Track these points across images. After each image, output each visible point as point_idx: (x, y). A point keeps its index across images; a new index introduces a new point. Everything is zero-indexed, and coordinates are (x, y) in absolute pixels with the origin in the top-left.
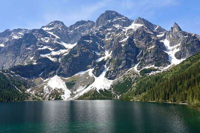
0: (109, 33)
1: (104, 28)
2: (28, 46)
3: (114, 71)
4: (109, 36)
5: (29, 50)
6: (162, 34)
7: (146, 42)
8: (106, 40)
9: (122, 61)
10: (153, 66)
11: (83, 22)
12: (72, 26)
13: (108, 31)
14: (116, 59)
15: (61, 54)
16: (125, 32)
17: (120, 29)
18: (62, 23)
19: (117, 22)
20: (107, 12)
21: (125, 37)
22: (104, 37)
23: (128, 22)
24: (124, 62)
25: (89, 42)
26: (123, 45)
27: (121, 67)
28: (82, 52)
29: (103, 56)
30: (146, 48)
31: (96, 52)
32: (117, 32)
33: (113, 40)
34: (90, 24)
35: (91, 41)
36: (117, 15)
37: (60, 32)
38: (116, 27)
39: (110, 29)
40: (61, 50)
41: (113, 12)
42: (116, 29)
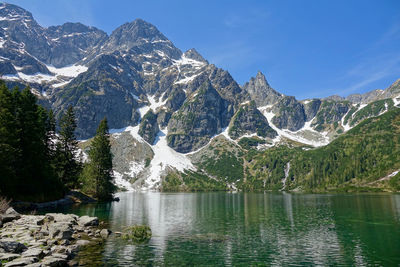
0: (148, 63)
3: (187, 137)
4: (149, 69)
8: (145, 74)
9: (200, 119)
10: (255, 134)
11: (81, 28)
12: (54, 28)
13: (146, 59)
15: (43, 82)
18: (29, 14)
21: (181, 77)
22: (139, 68)
24: (204, 122)
25: (116, 71)
26: (185, 91)
27: (199, 130)
28: (109, 87)
29: (147, 104)
30: (237, 103)
31: (132, 94)
33: (158, 78)
34: (98, 36)
35: (122, 70)
36: (158, 33)
38: (160, 54)
39: (150, 57)
40: (40, 75)
42: (161, 58)
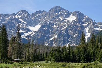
0: (56, 22)
1: (54, 18)
2: (11, 30)
4: (56, 25)
5: (12, 32)
6: (87, 23)
7: (74, 32)
8: (54, 27)
9: (61, 41)
10: (75, 44)
12: (33, 14)
14: (59, 40)
15: (29, 35)
16: (65, 22)
17: (62, 20)
18: (27, 12)
19: (61, 15)
20: (56, 7)
21: (65, 26)
22: (53, 25)
23: (68, 14)
25: (45, 29)
26: (63, 32)
27: (61, 44)
28: (42, 35)
29: (53, 37)
30: (73, 35)
31: (49, 35)
32: (61, 22)
33: (58, 27)
34: (45, 13)
35: (46, 28)
36: (62, 9)
37: (26, 19)
38: (61, 18)
39: (57, 20)
40: (29, 32)
41: (59, 7)
42: (61, 19)
